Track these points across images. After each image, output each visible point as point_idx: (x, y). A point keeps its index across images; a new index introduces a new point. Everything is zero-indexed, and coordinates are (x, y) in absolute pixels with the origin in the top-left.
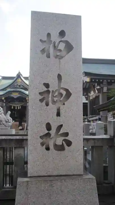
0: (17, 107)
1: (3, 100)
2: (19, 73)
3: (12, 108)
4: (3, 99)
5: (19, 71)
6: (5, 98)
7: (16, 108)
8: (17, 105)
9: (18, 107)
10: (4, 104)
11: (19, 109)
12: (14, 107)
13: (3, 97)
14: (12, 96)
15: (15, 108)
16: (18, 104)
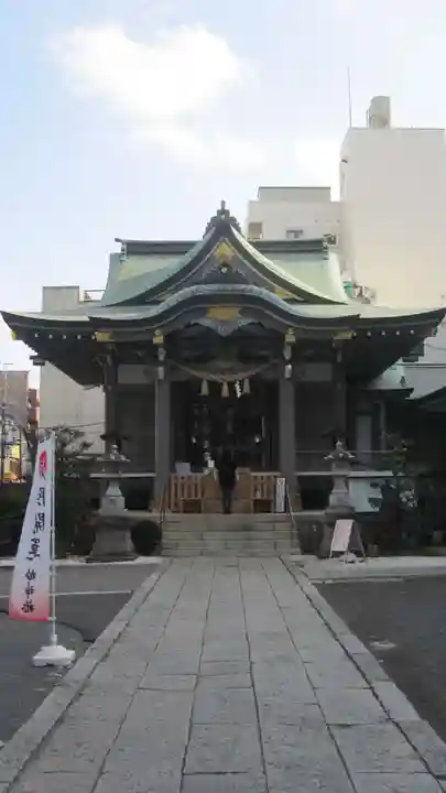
0: (231, 385)
1: (156, 347)
2: (223, 212)
3: (205, 390)
4: (158, 339)
5: (223, 203)
6: (168, 338)
7: (225, 392)
8: (231, 378)
9: (237, 386)
10: (161, 369)
11: (239, 395)
12: (215, 387)
13: (157, 332)
14: (205, 322)
15: (220, 391)
16: (231, 371)
